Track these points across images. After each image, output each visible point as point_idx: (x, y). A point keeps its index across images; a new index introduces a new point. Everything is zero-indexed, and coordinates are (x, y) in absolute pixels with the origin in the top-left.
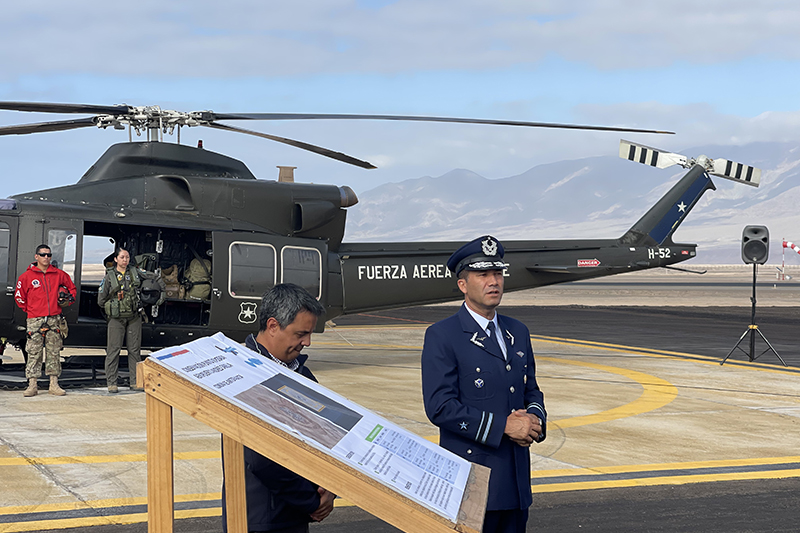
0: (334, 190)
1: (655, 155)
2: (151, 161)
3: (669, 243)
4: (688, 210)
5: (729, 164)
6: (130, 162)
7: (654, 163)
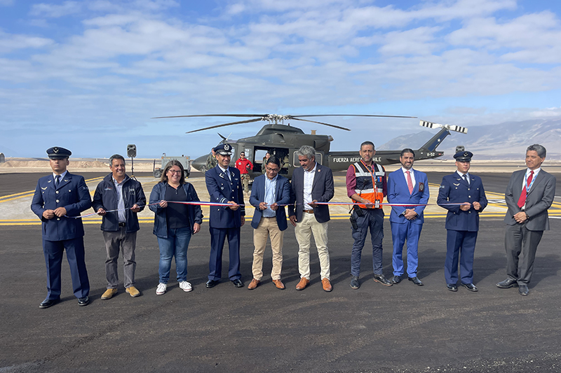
0: (326, 137)
1: (432, 124)
2: (274, 130)
3: (434, 151)
4: (441, 141)
5: (457, 127)
6: (269, 130)
7: (431, 127)
